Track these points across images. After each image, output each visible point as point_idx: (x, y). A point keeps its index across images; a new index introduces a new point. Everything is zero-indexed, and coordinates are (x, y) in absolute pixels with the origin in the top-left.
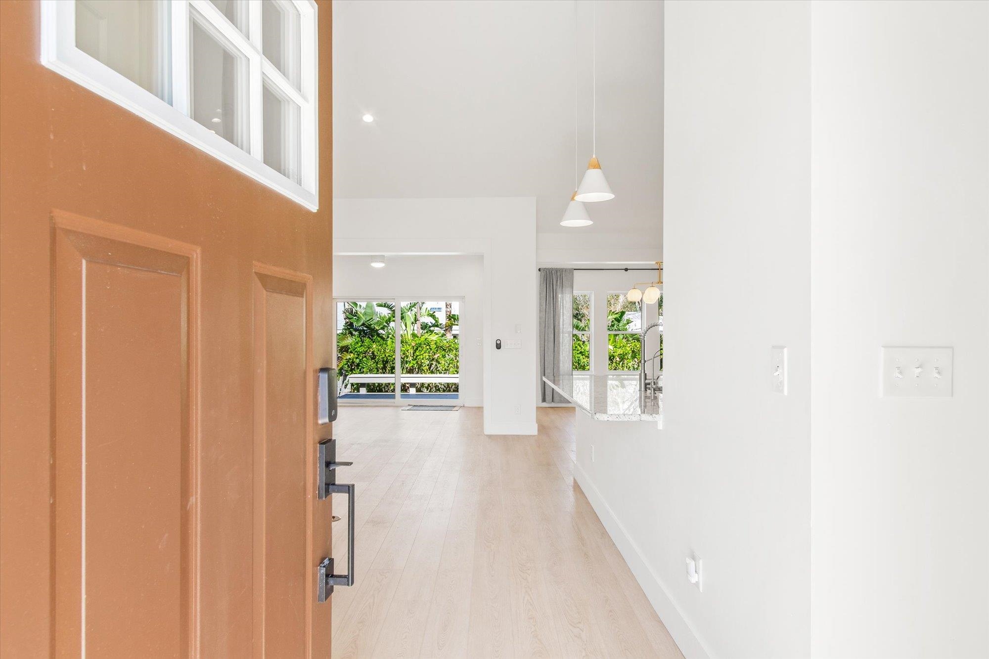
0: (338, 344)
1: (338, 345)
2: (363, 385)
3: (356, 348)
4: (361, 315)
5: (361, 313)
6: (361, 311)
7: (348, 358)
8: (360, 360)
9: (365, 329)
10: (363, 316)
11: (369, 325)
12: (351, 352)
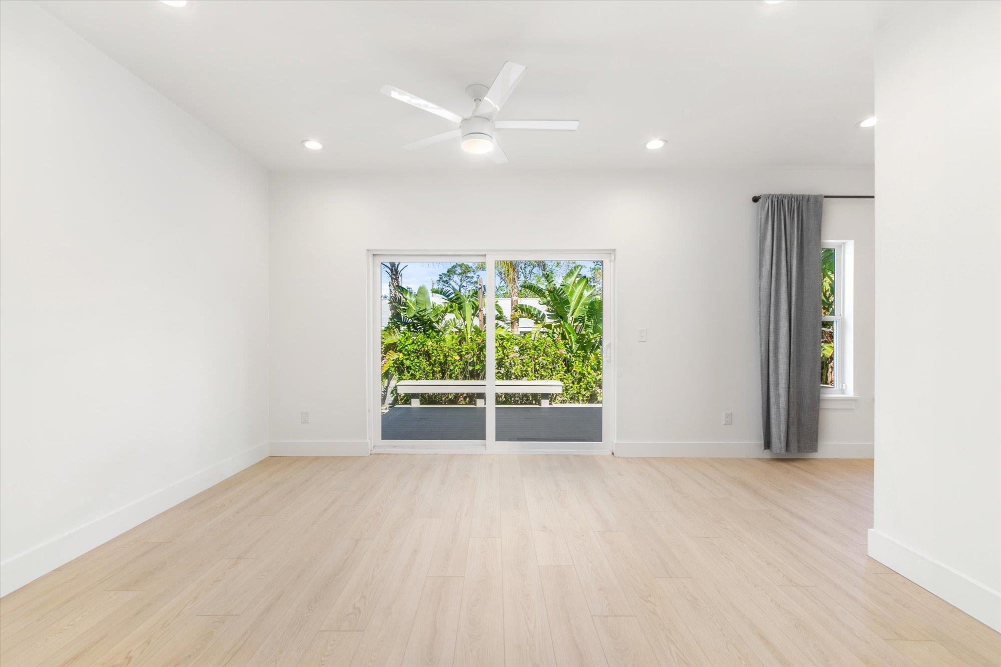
0: (383, 340)
1: (382, 343)
2: (415, 396)
3: (406, 346)
4: (411, 305)
5: (411, 302)
6: (410, 299)
7: (395, 359)
8: (412, 361)
9: (415, 321)
10: (413, 305)
11: (421, 316)
12: (400, 351)
